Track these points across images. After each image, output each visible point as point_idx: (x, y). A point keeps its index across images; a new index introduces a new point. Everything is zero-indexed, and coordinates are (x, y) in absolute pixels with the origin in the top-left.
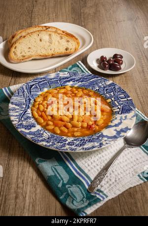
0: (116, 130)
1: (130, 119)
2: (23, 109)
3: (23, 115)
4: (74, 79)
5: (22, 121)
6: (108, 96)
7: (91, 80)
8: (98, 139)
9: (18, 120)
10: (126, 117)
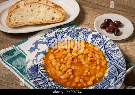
0: (39, 49)
1: (30, 60)
2: (108, 49)
3: (104, 45)
5: (101, 40)
8: (49, 40)
9: (105, 39)
10: (33, 62)
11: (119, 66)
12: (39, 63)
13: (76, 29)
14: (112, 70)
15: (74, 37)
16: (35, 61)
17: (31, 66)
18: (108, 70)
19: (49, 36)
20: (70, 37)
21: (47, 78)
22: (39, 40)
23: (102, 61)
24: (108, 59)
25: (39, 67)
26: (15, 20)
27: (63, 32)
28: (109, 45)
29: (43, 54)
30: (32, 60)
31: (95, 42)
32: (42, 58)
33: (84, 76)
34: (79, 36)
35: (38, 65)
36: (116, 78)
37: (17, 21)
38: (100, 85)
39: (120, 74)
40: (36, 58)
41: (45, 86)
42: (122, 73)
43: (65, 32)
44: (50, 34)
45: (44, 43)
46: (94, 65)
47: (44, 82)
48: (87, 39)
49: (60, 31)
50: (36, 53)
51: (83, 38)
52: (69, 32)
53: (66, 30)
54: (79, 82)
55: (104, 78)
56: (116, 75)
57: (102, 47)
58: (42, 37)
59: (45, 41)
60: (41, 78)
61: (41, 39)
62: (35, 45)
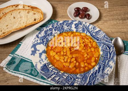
1: (37, 63)
2: (92, 32)
3: (87, 30)
4: (99, 72)
5: (83, 26)
6: (65, 74)
7: (88, 79)
9: (85, 25)
11: (107, 43)
12: (46, 62)
13: (59, 23)
14: (104, 48)
15: (61, 30)
16: (41, 61)
17: (41, 67)
18: (100, 49)
19: (41, 36)
20: (58, 31)
21: (60, 72)
22: (34, 43)
23: (92, 43)
24: (96, 40)
25: (48, 66)
26: (1, 31)
27: (50, 29)
28: (91, 29)
29: (44, 53)
30: (39, 61)
31: (79, 30)
32: (46, 57)
33: (86, 60)
34: (65, 29)
35: (46, 64)
36: (110, 53)
37: (3, 31)
38: (102, 63)
39: (111, 49)
40: (41, 58)
41: (62, 80)
42: (111, 48)
43: (52, 29)
44: (41, 35)
45: (40, 44)
46: (88, 48)
47: (59, 76)
48: (72, 29)
49: (47, 29)
50: (39, 54)
51: (68, 29)
52: (55, 28)
53: (52, 27)
54: (85, 66)
55: (101, 56)
56: (109, 51)
57: (87, 32)
58: (35, 39)
59: (40, 42)
60: (54, 74)
61: (36, 41)
62: (34, 48)
